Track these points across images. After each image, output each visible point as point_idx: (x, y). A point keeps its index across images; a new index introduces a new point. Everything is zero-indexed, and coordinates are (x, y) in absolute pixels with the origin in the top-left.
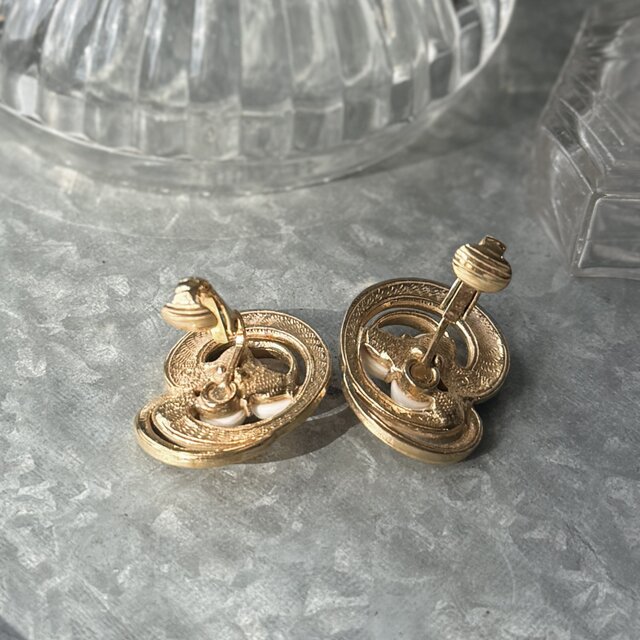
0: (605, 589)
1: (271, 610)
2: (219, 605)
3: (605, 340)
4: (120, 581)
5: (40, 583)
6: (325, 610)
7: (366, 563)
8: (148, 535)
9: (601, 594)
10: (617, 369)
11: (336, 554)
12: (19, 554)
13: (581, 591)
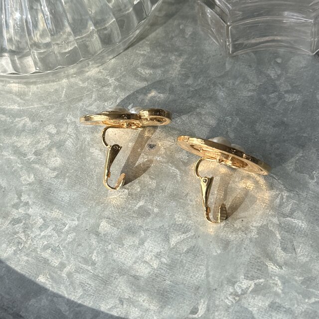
0: (285, 194)
1: (157, 250)
2: (136, 255)
3: (254, 85)
4: (94, 259)
5: (62, 271)
6: (178, 242)
7: (188, 216)
8: (98, 235)
9: (284, 197)
10: (263, 96)
11: (176, 217)
12: (50, 261)
13: (276, 198)
